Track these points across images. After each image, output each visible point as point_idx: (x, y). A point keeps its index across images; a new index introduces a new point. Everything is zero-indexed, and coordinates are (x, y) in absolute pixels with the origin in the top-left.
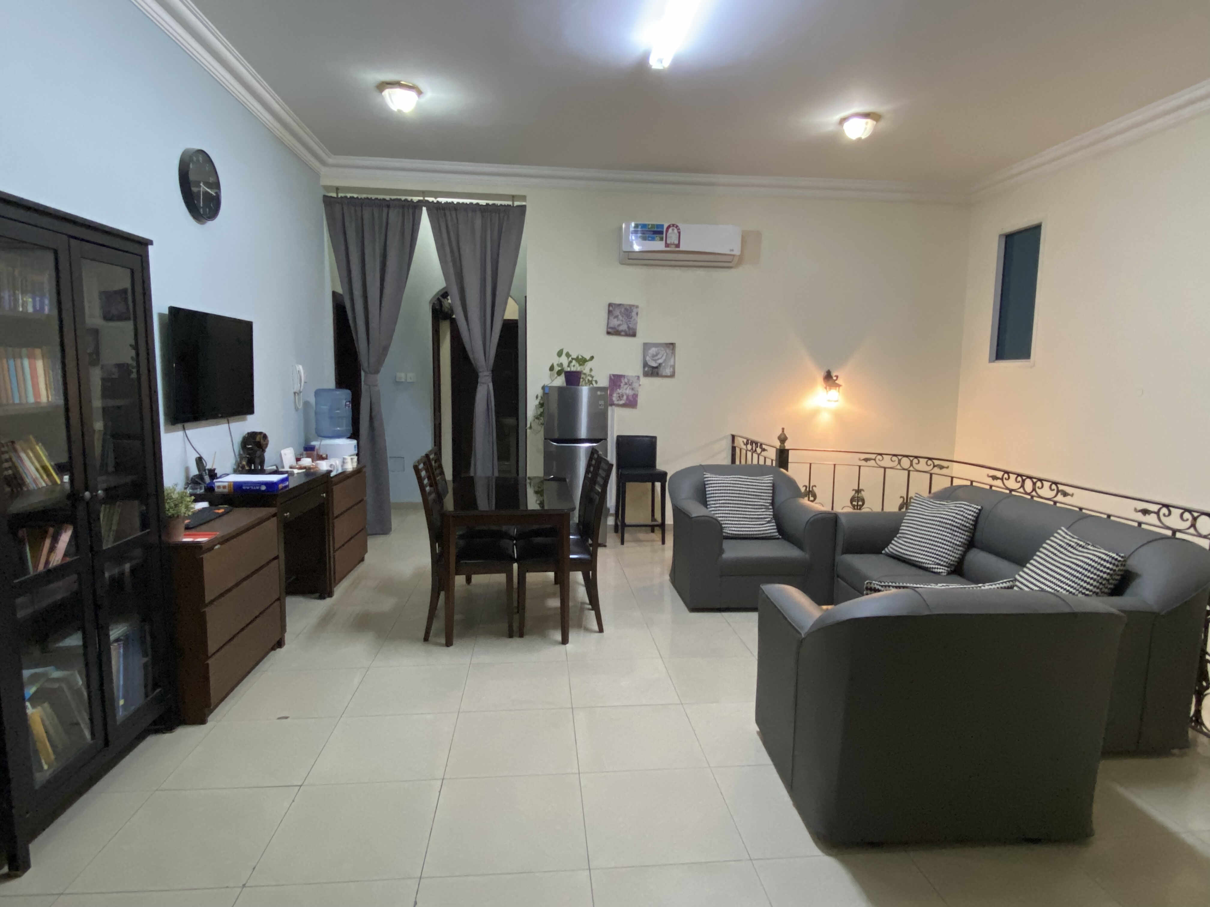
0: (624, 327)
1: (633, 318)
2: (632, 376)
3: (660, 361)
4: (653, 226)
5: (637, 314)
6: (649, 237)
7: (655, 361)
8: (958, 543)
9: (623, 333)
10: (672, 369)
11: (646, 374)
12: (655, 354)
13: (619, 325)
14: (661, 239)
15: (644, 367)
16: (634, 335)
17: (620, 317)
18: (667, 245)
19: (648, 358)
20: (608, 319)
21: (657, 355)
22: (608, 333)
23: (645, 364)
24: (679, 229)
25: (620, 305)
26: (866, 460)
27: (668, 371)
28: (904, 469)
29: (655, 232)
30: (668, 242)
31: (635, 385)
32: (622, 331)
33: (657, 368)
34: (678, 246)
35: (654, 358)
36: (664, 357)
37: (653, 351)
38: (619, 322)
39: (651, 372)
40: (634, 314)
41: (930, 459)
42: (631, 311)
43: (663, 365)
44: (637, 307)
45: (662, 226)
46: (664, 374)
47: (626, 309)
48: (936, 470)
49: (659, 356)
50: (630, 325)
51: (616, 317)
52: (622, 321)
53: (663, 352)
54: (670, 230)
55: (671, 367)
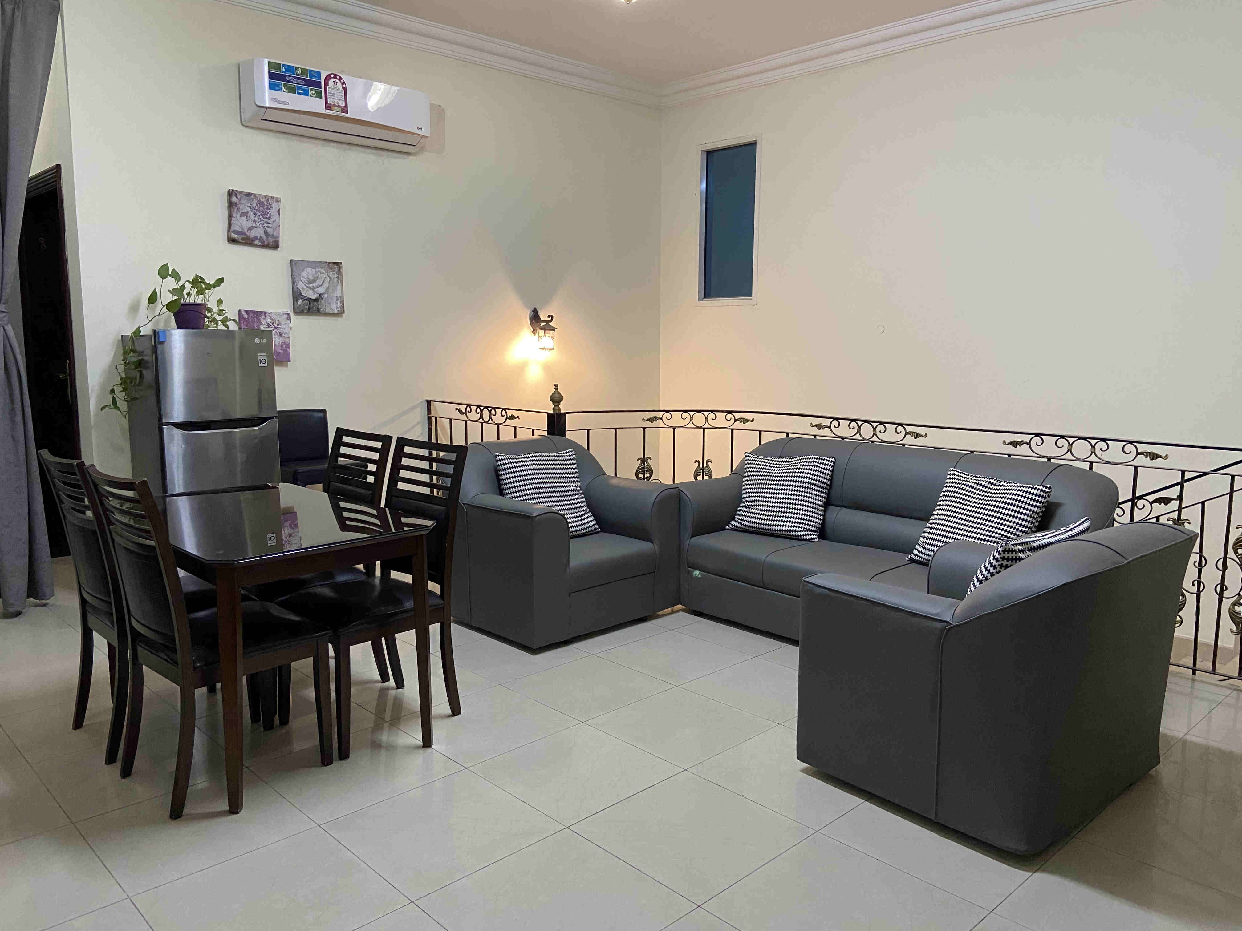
0: (258, 233)
1: (273, 218)
2: (279, 314)
3: (321, 290)
4: (304, 71)
5: (279, 211)
6: (299, 88)
7: (313, 289)
8: (819, 503)
9: (257, 242)
10: (339, 305)
11: (298, 311)
12: (311, 278)
13: (250, 228)
14: (319, 95)
15: (295, 300)
16: (276, 246)
17: (251, 214)
18: (328, 107)
19: (301, 285)
20: (230, 216)
21: (314, 281)
22: (232, 241)
23: (296, 295)
24: (344, 83)
25: (249, 194)
26: (651, 420)
27: (334, 307)
28: (698, 427)
29: (308, 83)
30: (330, 101)
31: (284, 328)
32: (256, 238)
33: (316, 300)
34: (345, 109)
35: (311, 285)
36: (326, 285)
37: (308, 273)
38: (250, 224)
39: (307, 307)
40: (273, 212)
41: (730, 412)
42: (270, 207)
43: (326, 296)
44: (278, 201)
45: (319, 73)
46: (328, 311)
47: (261, 203)
48: (738, 425)
49: (319, 282)
50: (269, 230)
51: (245, 214)
52: (255, 221)
53: (324, 275)
54: (331, 83)
55: (337, 299)
